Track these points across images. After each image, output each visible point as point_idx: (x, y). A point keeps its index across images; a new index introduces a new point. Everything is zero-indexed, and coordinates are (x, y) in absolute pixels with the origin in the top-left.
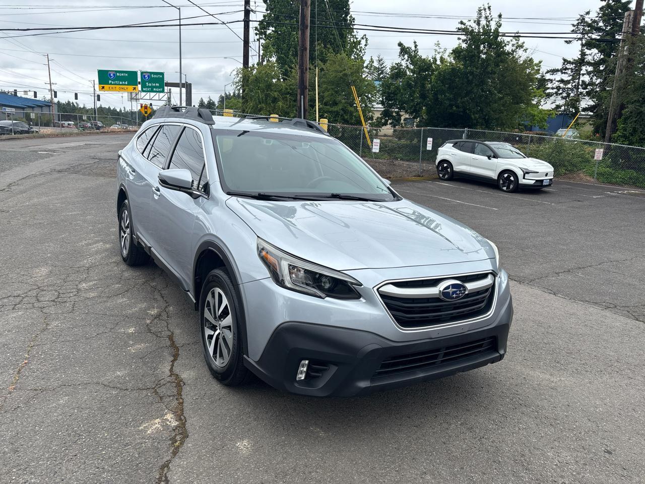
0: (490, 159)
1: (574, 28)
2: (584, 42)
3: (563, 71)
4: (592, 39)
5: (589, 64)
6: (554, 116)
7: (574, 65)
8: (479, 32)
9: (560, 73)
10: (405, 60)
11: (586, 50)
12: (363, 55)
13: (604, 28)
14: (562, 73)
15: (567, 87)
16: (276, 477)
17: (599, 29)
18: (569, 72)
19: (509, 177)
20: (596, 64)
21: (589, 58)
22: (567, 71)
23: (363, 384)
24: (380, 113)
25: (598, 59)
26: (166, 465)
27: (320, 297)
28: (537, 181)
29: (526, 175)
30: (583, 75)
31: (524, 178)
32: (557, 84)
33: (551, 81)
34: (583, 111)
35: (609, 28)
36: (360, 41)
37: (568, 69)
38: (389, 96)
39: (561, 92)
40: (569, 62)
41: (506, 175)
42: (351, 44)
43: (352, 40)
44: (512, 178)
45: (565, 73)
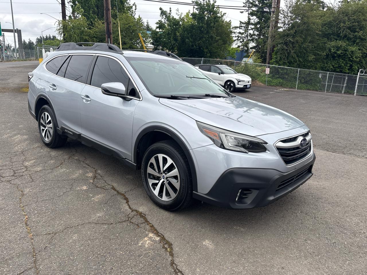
0: (220, 75)
1: (244, 5)
2: (249, 13)
3: (240, 28)
4: (253, 11)
5: (252, 24)
6: (239, 51)
7: (245, 25)
8: (204, 4)
9: (238, 29)
10: (163, 19)
11: (250, 17)
12: (134, 15)
13: (258, 5)
14: (240, 29)
15: (242, 36)
16: (238, 257)
17: (256, 6)
18: (243, 28)
19: (230, 84)
20: (255, 24)
21: (252, 21)
22: (242, 28)
23: (271, 198)
24: (152, 49)
25: (256, 21)
26: (172, 263)
27: (246, 153)
28: (244, 85)
29: (239, 83)
30: (250, 30)
31: (238, 84)
32: (238, 34)
33: (235, 33)
34: (251, 49)
35: (261, 5)
36: (132, 7)
37: (242, 27)
38: (157, 40)
39: (239, 38)
40: (243, 23)
41: (229, 83)
42: (127, 8)
43: (127, 6)
44: (232, 85)
45: (241, 29)
